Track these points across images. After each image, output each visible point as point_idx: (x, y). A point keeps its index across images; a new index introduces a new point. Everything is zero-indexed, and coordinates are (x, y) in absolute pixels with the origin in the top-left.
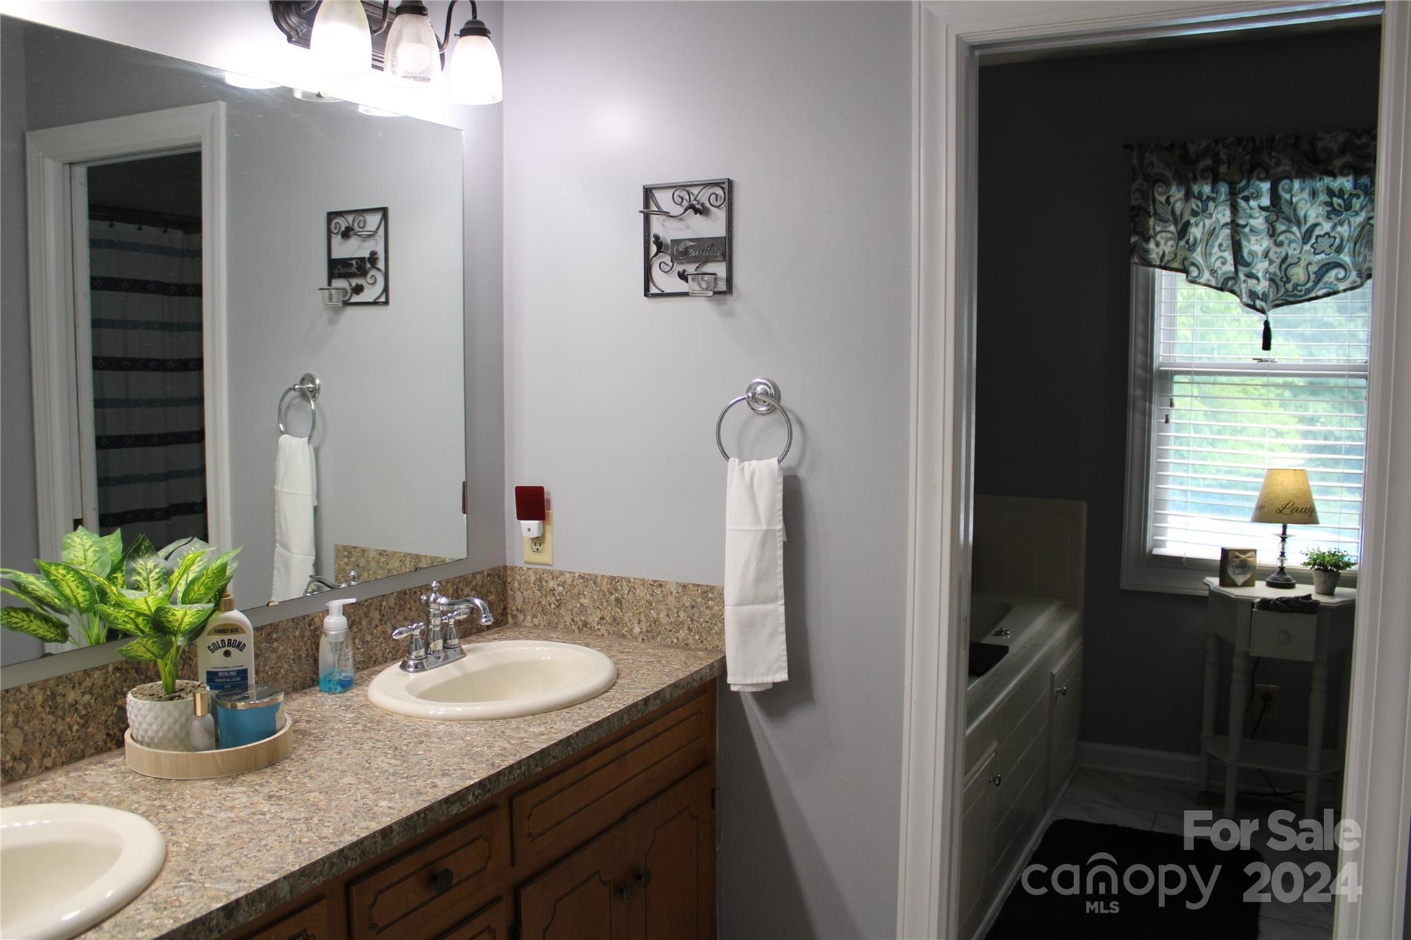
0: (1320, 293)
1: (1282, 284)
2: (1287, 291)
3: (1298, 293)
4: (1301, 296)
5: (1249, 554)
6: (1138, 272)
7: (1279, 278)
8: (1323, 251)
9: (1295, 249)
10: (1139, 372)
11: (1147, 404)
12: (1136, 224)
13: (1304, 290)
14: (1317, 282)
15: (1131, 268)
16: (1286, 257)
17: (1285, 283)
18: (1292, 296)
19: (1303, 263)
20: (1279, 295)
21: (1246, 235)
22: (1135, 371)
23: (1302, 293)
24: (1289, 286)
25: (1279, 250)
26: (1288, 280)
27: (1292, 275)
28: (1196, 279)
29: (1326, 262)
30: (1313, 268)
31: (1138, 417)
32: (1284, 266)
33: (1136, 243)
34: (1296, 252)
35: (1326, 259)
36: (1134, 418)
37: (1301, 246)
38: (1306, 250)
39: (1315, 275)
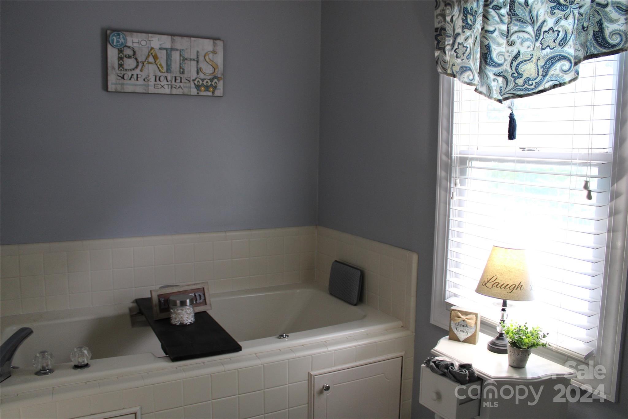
0: (547, 85)
1: (513, 79)
2: (516, 85)
3: (528, 87)
4: (531, 90)
5: (469, 317)
6: (443, 79)
7: (510, 74)
8: (548, 46)
9: (529, 47)
10: (444, 158)
11: (448, 183)
12: (439, 42)
13: (534, 84)
14: (544, 76)
15: (440, 76)
16: (518, 54)
17: (515, 78)
18: (521, 90)
19: (535, 59)
20: (507, 90)
21: (494, 39)
22: (441, 157)
23: (533, 87)
24: (520, 81)
25: (510, 49)
26: (520, 76)
27: (524, 71)
28: (472, 81)
29: (551, 56)
30: (541, 63)
31: (443, 193)
32: (515, 64)
33: (438, 56)
34: (529, 50)
35: (551, 53)
36: (440, 194)
37: (534, 44)
38: (537, 47)
39: (542, 69)
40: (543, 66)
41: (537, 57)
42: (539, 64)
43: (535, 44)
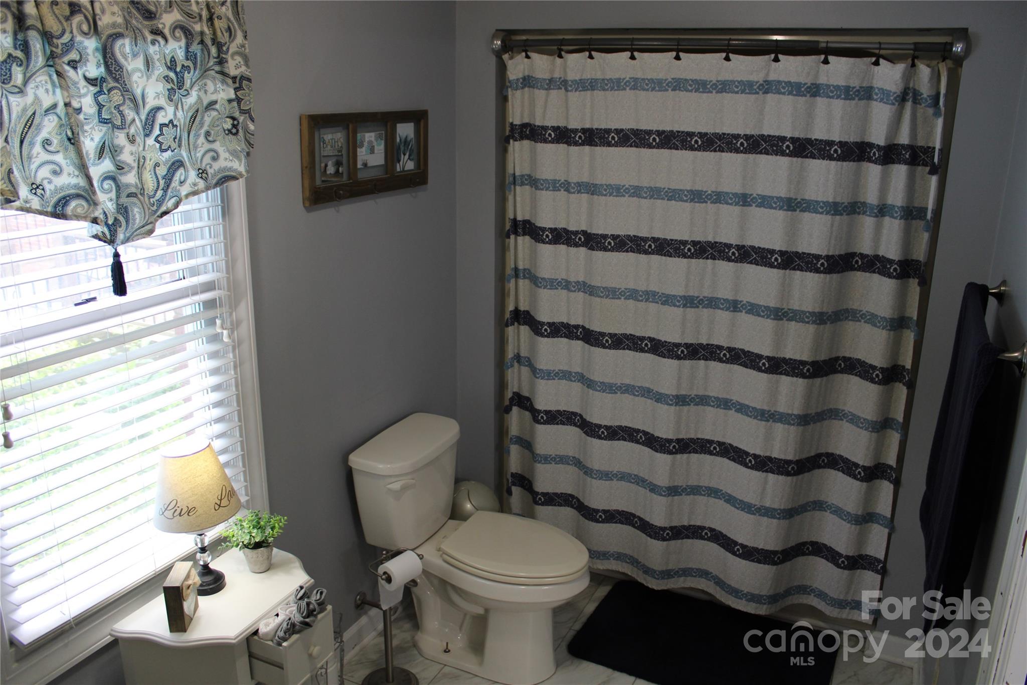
0: (169, 205)
8: (170, 147)
14: (166, 190)
19: (149, 164)
29: (172, 161)
30: (162, 171)
35: (173, 157)
37: (143, 140)
38: (149, 145)
39: (164, 180)
40: (165, 176)
41: (152, 161)
42: (158, 172)
43: (145, 140)
